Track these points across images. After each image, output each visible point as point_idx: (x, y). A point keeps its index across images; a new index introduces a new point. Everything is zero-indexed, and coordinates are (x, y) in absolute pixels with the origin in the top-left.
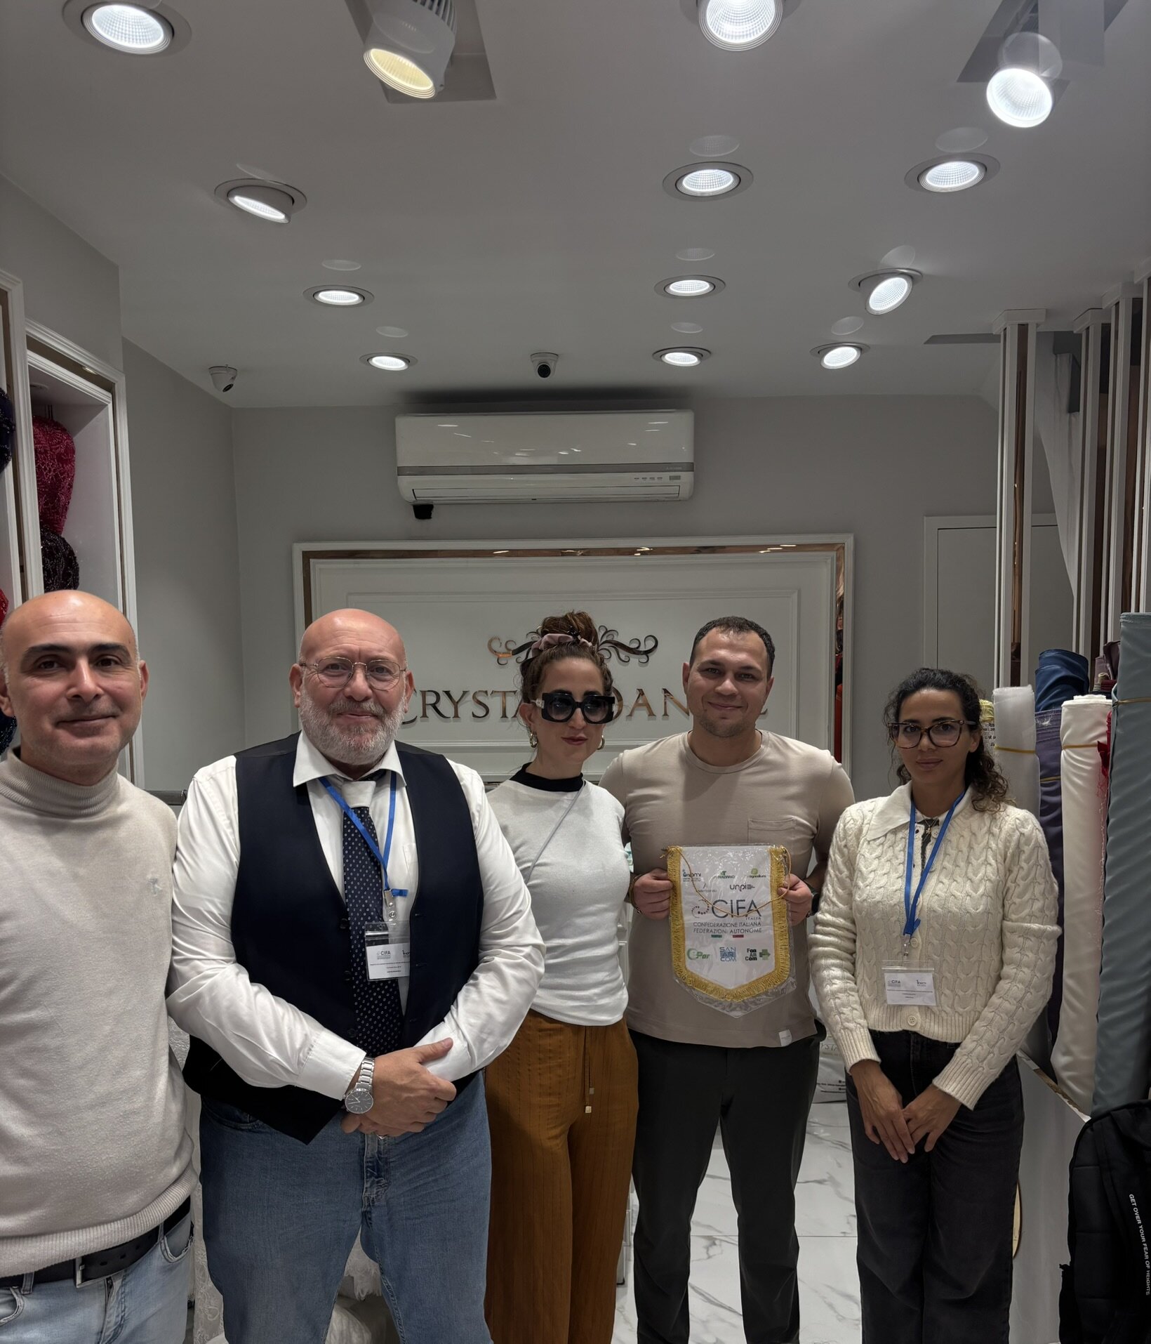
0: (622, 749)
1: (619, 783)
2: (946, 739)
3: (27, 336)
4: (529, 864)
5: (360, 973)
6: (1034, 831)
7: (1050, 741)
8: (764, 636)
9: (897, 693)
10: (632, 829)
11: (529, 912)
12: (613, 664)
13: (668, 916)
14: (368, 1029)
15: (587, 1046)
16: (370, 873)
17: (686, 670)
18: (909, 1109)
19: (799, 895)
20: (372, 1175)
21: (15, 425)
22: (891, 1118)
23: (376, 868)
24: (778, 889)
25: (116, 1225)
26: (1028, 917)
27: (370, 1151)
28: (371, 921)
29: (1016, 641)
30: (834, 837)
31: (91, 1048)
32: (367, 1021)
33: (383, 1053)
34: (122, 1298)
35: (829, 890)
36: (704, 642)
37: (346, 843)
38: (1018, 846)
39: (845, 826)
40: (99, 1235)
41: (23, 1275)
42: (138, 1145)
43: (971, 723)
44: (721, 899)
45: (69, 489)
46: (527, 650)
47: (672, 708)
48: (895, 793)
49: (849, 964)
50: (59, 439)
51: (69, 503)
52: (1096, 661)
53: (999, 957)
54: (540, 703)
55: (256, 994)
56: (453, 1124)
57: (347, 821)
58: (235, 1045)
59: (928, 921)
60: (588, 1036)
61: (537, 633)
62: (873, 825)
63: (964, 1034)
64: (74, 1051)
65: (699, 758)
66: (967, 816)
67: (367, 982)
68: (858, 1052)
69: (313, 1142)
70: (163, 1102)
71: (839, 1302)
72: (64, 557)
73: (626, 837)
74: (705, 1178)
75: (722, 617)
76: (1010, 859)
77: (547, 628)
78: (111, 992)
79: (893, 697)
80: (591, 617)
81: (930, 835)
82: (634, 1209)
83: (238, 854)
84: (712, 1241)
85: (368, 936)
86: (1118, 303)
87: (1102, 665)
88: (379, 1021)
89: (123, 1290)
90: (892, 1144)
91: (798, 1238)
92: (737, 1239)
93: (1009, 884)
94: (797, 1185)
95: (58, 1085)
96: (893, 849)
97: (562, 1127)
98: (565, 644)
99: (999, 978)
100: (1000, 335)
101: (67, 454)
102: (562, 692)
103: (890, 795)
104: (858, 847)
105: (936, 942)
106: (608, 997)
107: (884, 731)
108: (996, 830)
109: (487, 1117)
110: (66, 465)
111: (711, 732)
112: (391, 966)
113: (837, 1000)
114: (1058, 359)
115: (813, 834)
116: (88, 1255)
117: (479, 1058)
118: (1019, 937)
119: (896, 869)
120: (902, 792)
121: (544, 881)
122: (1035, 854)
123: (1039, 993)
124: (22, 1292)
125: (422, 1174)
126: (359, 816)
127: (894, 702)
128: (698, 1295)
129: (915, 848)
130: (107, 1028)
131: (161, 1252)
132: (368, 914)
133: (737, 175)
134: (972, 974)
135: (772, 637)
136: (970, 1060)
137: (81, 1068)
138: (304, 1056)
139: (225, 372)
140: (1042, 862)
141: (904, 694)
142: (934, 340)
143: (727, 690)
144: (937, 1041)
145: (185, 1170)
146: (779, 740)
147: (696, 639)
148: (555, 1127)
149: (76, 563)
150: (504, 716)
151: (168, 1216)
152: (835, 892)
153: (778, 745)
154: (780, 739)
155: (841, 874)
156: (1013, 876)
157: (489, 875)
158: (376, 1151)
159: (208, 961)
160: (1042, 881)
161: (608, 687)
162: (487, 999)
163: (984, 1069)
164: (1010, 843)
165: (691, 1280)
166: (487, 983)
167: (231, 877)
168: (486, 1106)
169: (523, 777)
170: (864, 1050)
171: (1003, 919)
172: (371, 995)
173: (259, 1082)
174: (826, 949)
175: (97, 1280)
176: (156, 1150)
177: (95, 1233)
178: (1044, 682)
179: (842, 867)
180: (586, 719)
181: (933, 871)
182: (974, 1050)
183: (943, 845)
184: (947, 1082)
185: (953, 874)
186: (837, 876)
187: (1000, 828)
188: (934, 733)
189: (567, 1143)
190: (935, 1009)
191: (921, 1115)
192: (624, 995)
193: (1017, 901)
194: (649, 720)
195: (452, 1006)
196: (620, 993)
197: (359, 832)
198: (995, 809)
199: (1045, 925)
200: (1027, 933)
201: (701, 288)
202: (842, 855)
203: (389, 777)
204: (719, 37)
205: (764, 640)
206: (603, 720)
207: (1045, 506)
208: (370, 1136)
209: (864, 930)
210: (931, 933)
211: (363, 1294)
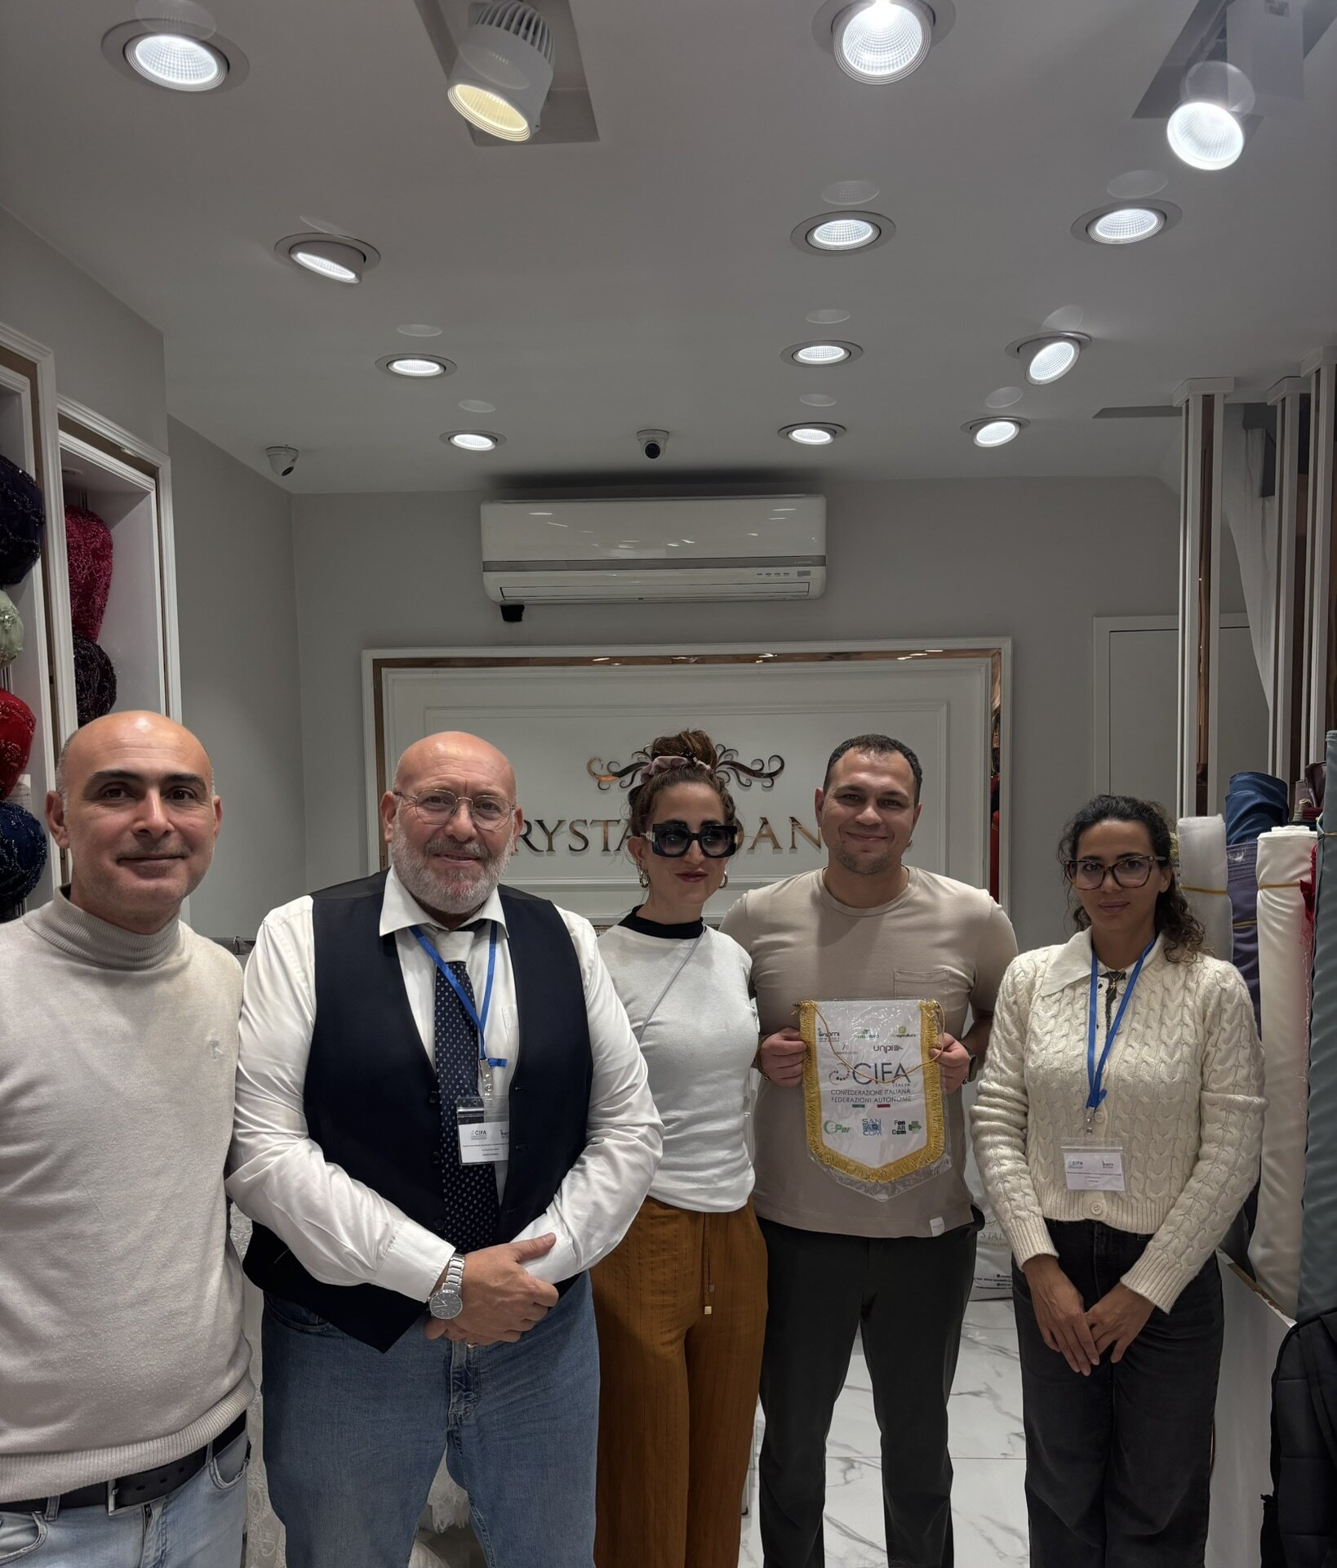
0: (747, 887)
1: (743, 928)
2: (1133, 878)
3: (59, 414)
4: (640, 1023)
5: (451, 1155)
6: (1238, 986)
7: (1244, 880)
8: (910, 757)
9: (1073, 825)
10: (758, 982)
11: (646, 1085)
12: (733, 788)
13: (801, 1083)
14: (458, 1220)
15: (706, 1237)
16: (465, 1039)
17: (820, 798)
18: (1094, 1312)
19: (955, 1058)
20: (460, 1387)
21: (45, 517)
22: (1072, 1322)
23: (472, 1033)
24: (929, 1050)
25: (155, 1444)
26: (1231, 1087)
27: (456, 1361)
28: (464, 1095)
29: (1202, 762)
30: (1000, 990)
31: (133, 1237)
32: (457, 1211)
33: (475, 1249)
34: (162, 1529)
35: (994, 1053)
36: (840, 764)
37: (439, 1003)
38: (1219, 1004)
39: (1014, 979)
40: (135, 1455)
41: (47, 1499)
42: (185, 1351)
43: (1162, 858)
44: (863, 1062)
45: (105, 589)
46: (632, 773)
47: (800, 839)
48: (1072, 940)
49: (1019, 1141)
50: (95, 531)
51: (105, 605)
52: (1297, 785)
53: (1197, 1134)
54: (650, 836)
55: (332, 1174)
56: (555, 1327)
57: (441, 977)
58: (305, 1233)
59: (1116, 1092)
60: (707, 1224)
61: (644, 752)
62: (1047, 978)
63: (1157, 1223)
64: (114, 1239)
65: (838, 900)
66: (1158, 968)
67: (459, 1165)
68: (1033, 1246)
69: (391, 1349)
70: (214, 1302)
71: (1000, 1537)
72: (100, 667)
73: (752, 992)
74: (843, 1389)
75: (861, 735)
76: (1210, 1017)
77: (657, 750)
78: (158, 1173)
79: (1068, 830)
80: (709, 736)
81: (1115, 990)
82: (759, 1425)
83: (314, 1014)
84: (850, 1464)
85: (460, 1113)
86: (1319, 370)
87: (1304, 790)
88: (471, 1212)
89: (164, 1520)
90: (1072, 1352)
91: (952, 1460)
92: (879, 1461)
93: (1209, 1048)
94: (951, 1397)
95: (94, 1278)
96: (1072, 1006)
97: (678, 1330)
98: (678, 768)
99: (1197, 1158)
100: (1181, 408)
101: (104, 549)
102: (675, 822)
103: (1067, 942)
104: (1030, 1004)
105: (1124, 1116)
106: (729, 1179)
107: (1058, 868)
108: (1192, 985)
109: (595, 1320)
110: (103, 561)
111: (849, 868)
112: (487, 1147)
113: (1006, 1184)
114: (1249, 435)
115: (970, 987)
116: (122, 1478)
117: (585, 1256)
118: (1221, 1110)
119: (1076, 1030)
120: (1080, 939)
121: (657, 1043)
122: (1239, 1013)
123: (1246, 1176)
124: (46, 1518)
125: (519, 1387)
126: (454, 972)
127: (1070, 836)
128: (834, 1528)
129: (1098, 1006)
130: (153, 1213)
131: (209, 1478)
132: (462, 1086)
133: (877, 226)
134: (1166, 1153)
135: (918, 758)
136: (1165, 1255)
137: (121, 1259)
138: (384, 1249)
139: (285, 453)
140: (1246, 1023)
141: (1082, 826)
142: (1104, 413)
143: (870, 819)
144: (1126, 1233)
145: (239, 1382)
146: (928, 878)
147: (830, 761)
148: (670, 1331)
149: (113, 674)
150: (606, 849)
151: (216, 1436)
152: (1003, 1057)
153: (929, 885)
154: (932, 878)
155: (1010, 1035)
156: (1213, 1039)
157: (600, 1041)
158: (465, 1359)
159: (278, 1136)
160: (1246, 1044)
161: (730, 817)
162: (596, 1187)
163: (1181, 1266)
164: (1209, 1000)
165: (827, 1510)
166: (596, 1168)
167: (305, 1039)
168: (593, 1307)
169: (634, 922)
170: (1041, 1244)
171: (1202, 1089)
172: (463, 1181)
173: (330, 1279)
174: (993, 1123)
175: (133, 1507)
176: (205, 1357)
177: (131, 1453)
178: (1236, 810)
179: (1011, 1027)
180: (705, 853)
181: (1121, 1033)
182: (1169, 1243)
183: (1131, 1002)
184: (1138, 1281)
185: (1143, 1036)
186: (1004, 1037)
187: (1198, 983)
188: (1118, 870)
189: (684, 1351)
190: (1124, 1195)
191: (1108, 1320)
192: (750, 1176)
193: (1219, 1068)
194: (773, 853)
195: (555, 1195)
196: (745, 1173)
197: (454, 991)
198: (1192, 960)
199: (1251, 1096)
200: (1230, 1106)
201: (834, 355)
202: (1011, 1013)
203: (489, 927)
204: (858, 68)
205: (909, 761)
206: (723, 854)
207: (1235, 604)
208: (458, 1343)
209: (1039, 1102)
210: (1118, 1106)
211: (442, 1525)
